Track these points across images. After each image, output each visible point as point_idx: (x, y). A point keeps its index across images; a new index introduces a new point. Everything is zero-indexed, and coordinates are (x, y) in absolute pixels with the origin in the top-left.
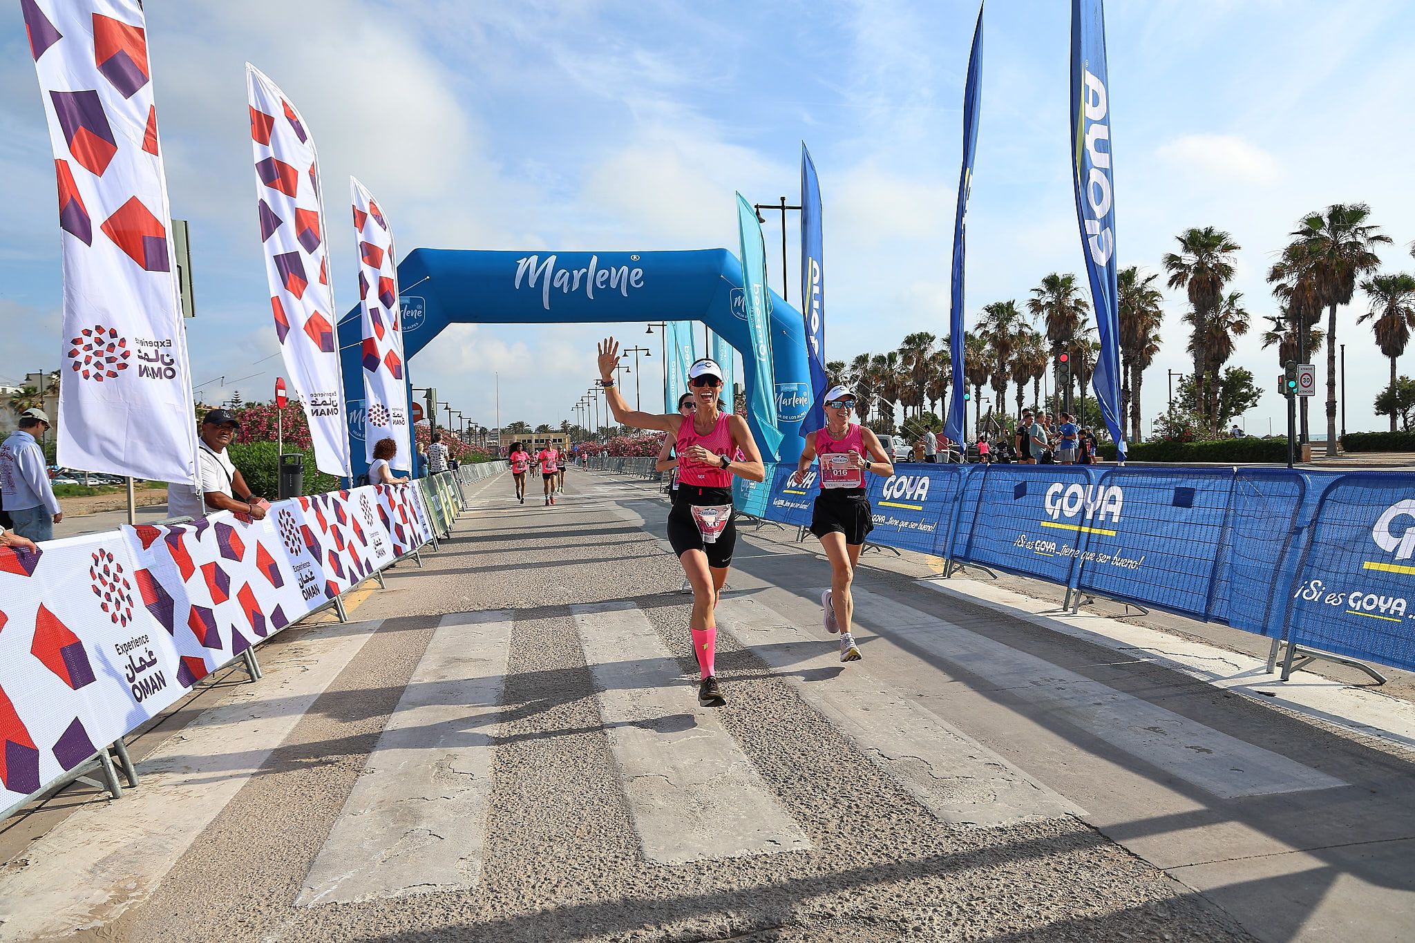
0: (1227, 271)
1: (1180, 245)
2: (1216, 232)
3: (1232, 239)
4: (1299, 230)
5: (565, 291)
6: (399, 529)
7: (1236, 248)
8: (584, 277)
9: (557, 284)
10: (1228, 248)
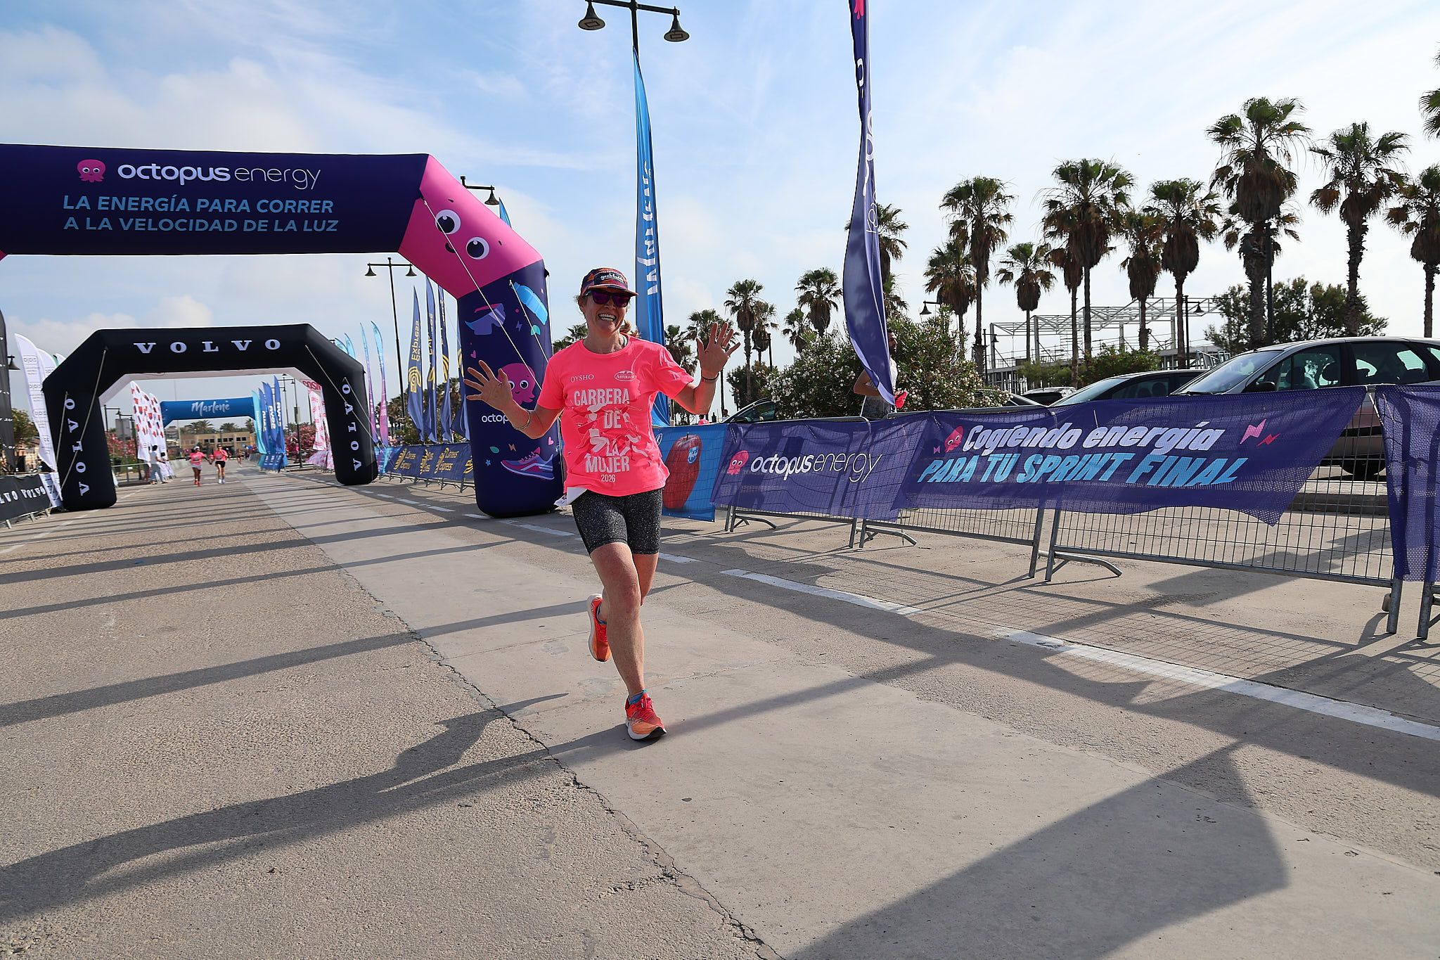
9: (204, 408)
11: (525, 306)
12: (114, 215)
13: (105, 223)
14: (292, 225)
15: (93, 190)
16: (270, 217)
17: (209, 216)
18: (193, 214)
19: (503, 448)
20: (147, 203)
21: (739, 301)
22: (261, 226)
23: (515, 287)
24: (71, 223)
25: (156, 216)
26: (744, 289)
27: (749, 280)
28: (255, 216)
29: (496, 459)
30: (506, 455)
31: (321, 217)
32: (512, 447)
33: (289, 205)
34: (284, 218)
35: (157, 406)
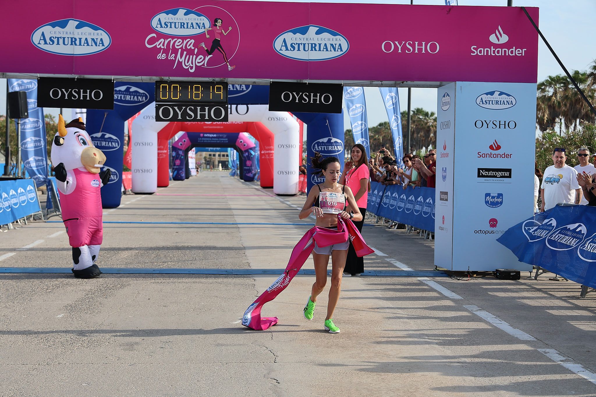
11: (251, 153)
12: (203, 140)
13: (202, 141)
14: (222, 142)
15: (202, 138)
16: (220, 141)
17: (213, 140)
18: (211, 140)
19: (246, 171)
20: (207, 139)
22: (219, 142)
23: (249, 150)
24: (199, 141)
25: (207, 140)
28: (218, 140)
29: (245, 173)
30: (247, 173)
31: (226, 141)
32: (247, 172)
33: (222, 139)
34: (222, 141)
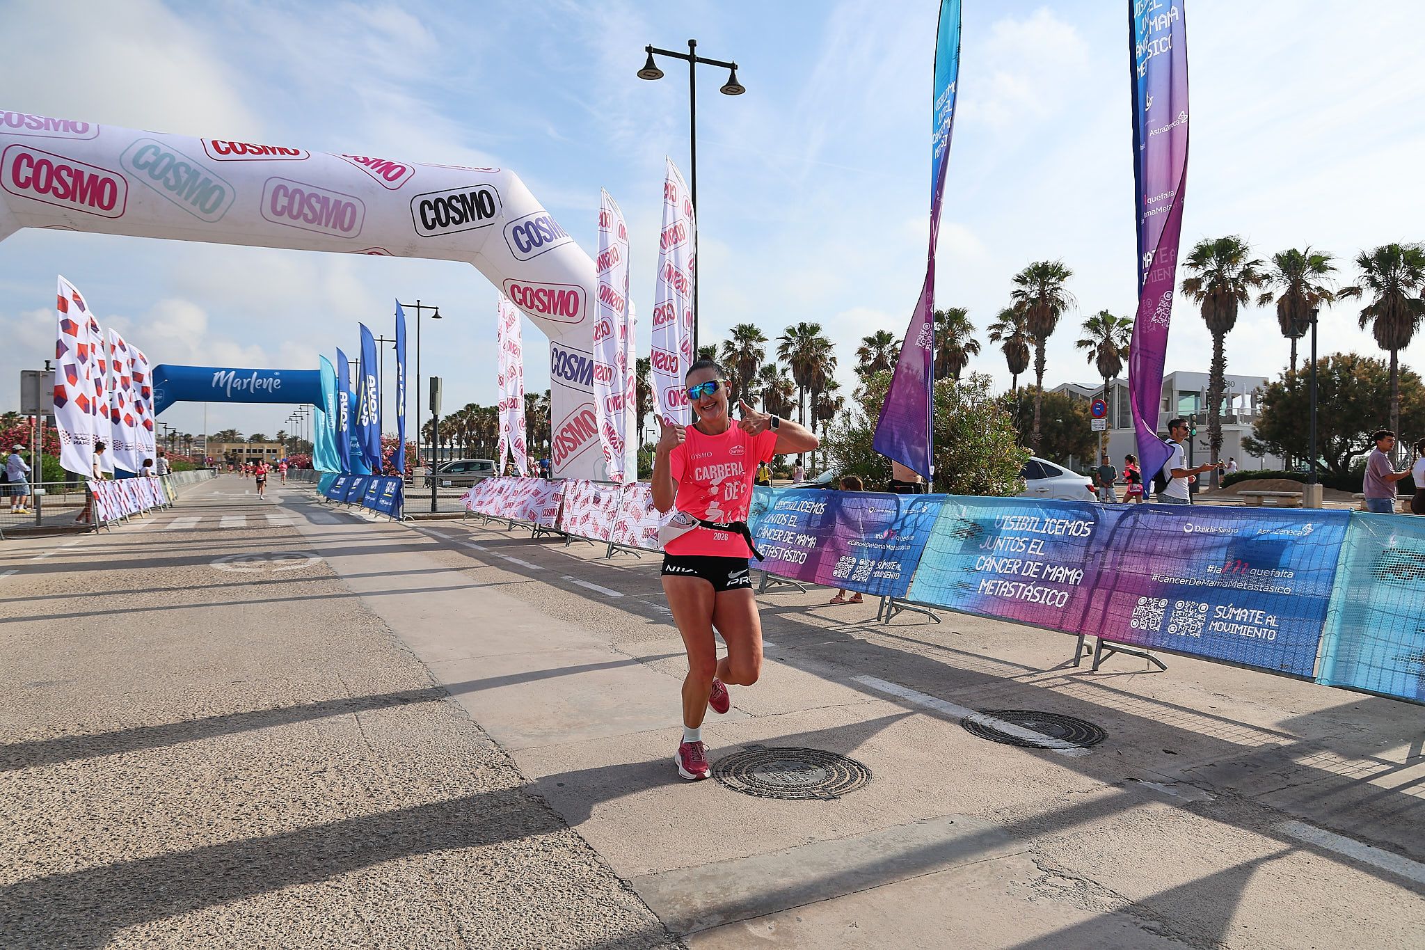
0: (760, 353)
1: (733, 335)
2: (755, 328)
3: (763, 334)
4: (783, 336)
5: (239, 389)
6: (154, 495)
7: (766, 340)
8: (250, 382)
9: (234, 386)
10: (761, 340)
21: (1033, 291)
26: (1043, 274)
27: (1052, 261)
35: (146, 370)
